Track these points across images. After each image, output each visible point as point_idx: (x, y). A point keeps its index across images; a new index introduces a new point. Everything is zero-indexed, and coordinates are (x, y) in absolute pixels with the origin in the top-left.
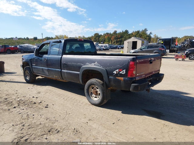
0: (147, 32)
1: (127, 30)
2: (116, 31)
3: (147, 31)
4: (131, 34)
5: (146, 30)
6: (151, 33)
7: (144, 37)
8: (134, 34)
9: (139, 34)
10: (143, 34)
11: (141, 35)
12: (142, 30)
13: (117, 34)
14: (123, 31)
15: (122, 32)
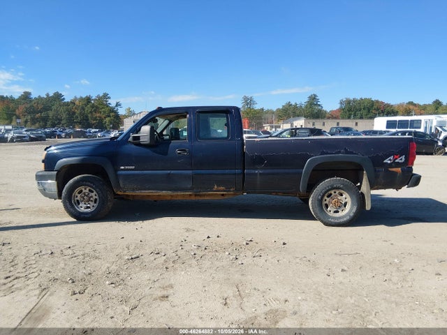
0: (110, 101)
1: (60, 93)
2: (30, 94)
3: (109, 98)
4: (71, 102)
5: (106, 96)
6: (118, 105)
7: (104, 112)
8: (77, 103)
9: (90, 104)
10: (99, 104)
11: (97, 107)
12: (98, 96)
13: (31, 101)
14: (48, 95)
15: (45, 97)
